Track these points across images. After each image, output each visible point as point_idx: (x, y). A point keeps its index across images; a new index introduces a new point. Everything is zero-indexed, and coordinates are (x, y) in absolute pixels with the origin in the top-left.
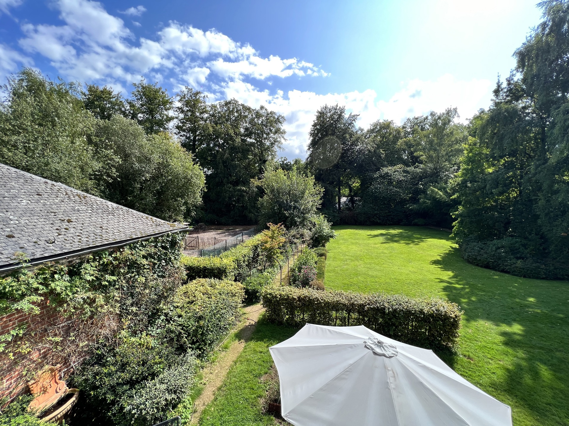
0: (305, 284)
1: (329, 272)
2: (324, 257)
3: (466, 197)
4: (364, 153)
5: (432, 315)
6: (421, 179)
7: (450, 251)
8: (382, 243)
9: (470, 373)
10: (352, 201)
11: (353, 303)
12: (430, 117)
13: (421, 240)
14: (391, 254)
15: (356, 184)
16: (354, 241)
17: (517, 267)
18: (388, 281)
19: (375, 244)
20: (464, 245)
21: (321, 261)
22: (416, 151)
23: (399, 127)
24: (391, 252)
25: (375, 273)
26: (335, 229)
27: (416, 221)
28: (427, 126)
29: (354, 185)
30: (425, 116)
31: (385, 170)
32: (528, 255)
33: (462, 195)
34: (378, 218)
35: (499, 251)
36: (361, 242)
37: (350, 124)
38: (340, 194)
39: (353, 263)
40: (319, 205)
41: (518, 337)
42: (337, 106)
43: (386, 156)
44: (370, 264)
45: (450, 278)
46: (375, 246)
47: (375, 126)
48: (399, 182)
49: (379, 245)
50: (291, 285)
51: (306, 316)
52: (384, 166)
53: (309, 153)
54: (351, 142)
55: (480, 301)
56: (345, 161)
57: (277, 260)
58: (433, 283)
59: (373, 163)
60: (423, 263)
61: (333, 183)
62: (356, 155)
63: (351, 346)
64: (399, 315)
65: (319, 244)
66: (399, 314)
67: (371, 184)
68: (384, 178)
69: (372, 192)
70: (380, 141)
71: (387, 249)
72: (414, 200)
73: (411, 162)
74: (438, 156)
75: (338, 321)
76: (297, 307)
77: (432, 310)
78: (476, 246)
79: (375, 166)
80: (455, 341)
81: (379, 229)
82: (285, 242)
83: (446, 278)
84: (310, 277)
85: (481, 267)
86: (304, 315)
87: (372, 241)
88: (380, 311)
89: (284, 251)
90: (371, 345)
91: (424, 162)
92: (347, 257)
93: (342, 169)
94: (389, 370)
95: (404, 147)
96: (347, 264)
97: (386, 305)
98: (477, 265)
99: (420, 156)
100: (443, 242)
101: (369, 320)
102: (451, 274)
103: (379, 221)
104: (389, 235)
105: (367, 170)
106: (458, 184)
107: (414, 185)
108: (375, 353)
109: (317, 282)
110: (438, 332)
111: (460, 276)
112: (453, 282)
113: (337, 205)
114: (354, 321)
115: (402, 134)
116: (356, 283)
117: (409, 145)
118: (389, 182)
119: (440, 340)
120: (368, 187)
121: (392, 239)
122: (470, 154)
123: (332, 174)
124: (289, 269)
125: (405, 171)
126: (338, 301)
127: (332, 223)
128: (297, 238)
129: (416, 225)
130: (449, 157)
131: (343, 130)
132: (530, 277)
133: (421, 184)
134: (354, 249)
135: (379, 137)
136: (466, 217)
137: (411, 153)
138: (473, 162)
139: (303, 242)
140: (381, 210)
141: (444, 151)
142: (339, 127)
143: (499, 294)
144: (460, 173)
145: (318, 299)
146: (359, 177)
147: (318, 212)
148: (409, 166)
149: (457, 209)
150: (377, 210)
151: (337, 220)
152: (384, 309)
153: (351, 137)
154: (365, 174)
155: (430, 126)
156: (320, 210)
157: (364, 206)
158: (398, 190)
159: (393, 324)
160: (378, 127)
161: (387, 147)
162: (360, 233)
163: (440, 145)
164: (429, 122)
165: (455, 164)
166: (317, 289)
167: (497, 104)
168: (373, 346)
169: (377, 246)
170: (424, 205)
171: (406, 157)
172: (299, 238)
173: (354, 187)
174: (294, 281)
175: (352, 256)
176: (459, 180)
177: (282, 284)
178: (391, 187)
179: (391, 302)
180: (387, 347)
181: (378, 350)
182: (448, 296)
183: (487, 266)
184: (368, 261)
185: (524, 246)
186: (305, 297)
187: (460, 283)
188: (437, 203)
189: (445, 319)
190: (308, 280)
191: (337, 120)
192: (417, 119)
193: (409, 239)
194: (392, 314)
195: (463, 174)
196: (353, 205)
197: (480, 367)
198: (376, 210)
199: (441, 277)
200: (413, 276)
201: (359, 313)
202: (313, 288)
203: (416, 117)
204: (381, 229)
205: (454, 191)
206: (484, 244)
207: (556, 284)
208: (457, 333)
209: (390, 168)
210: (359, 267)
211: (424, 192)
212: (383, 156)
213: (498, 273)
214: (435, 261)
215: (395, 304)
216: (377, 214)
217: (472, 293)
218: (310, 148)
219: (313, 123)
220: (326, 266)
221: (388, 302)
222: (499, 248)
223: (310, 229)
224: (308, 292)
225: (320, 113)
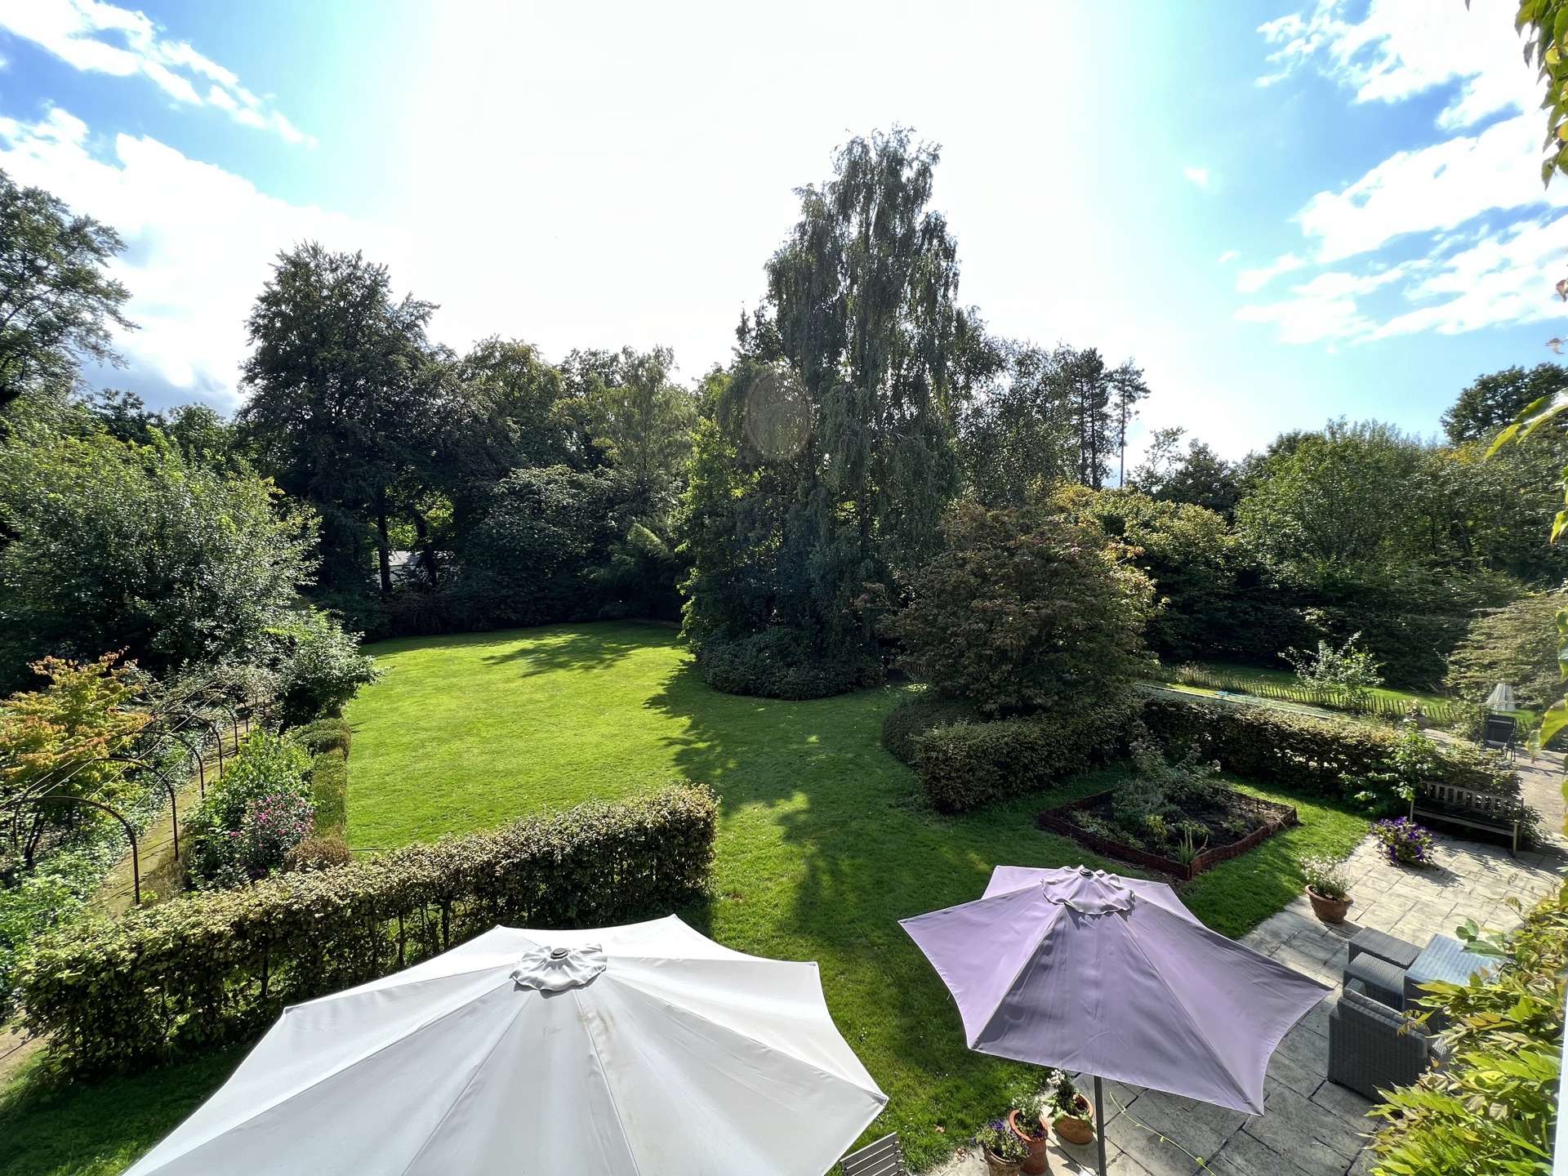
0: (263, 866)
1: (359, 795)
2: (338, 751)
3: (704, 547)
4: (460, 420)
5: (661, 830)
6: (611, 503)
7: (681, 670)
8: (525, 676)
9: (739, 927)
10: (427, 560)
11: (458, 871)
12: (622, 359)
13: (621, 654)
14: (552, 702)
15: (439, 510)
16: (441, 683)
17: (788, 683)
18: (552, 773)
19: (509, 680)
20: (706, 652)
21: (328, 766)
22: (596, 434)
23: (554, 367)
24: (552, 697)
25: (514, 760)
26: (376, 654)
27: (607, 608)
28: (618, 378)
29: (432, 513)
30: (611, 353)
31: (524, 476)
32: (803, 657)
33: (695, 543)
34: (511, 607)
35: (761, 656)
36: (464, 681)
37: (410, 326)
38: (386, 540)
39: (445, 748)
40: (308, 575)
41: (803, 817)
42: (359, 257)
43: (523, 437)
44: (498, 738)
45: (685, 732)
46: (507, 686)
47: (487, 348)
48: (562, 510)
49: (520, 682)
50: (190, 887)
51: (278, 981)
52: (518, 465)
53: (250, 392)
54: (416, 380)
55: (741, 766)
56: (396, 439)
57: (108, 809)
58: (655, 752)
59: (488, 454)
60: (629, 708)
61: (357, 504)
62: (435, 425)
63: (470, 1010)
64: (589, 856)
65: (315, 708)
66: (589, 853)
67: (485, 513)
68: (522, 497)
69: (490, 536)
70: (507, 395)
71: (541, 688)
72: (598, 556)
73: (586, 462)
74: (644, 452)
75: (411, 947)
76: (228, 965)
77: (662, 816)
78: (724, 650)
79: (494, 461)
80: (709, 870)
81: (515, 639)
82: (150, 728)
83: (677, 734)
84: (287, 834)
85: (737, 694)
86: (265, 979)
87: (499, 674)
88: (543, 863)
89: (149, 763)
90: (534, 975)
91: (616, 465)
92: (423, 735)
93: (389, 461)
94: (589, 1021)
95: (568, 420)
96: (427, 756)
97: (555, 842)
98: (730, 692)
99: (607, 448)
100: (666, 651)
101: (510, 902)
102: (685, 721)
103: (513, 617)
104: (545, 652)
105: (472, 473)
106: (688, 520)
107: (597, 519)
108: (548, 993)
109: (319, 841)
110: (675, 862)
111: (703, 722)
112: (692, 738)
113: (378, 577)
114: (464, 923)
115: (563, 386)
116: (459, 806)
117: (579, 417)
118: (535, 508)
119: (682, 880)
120: (477, 522)
121: (549, 661)
122: (705, 456)
123: (353, 476)
124: (180, 828)
125: (573, 484)
126: (405, 882)
127: (362, 633)
128: (214, 704)
129: (607, 618)
130: (666, 457)
131: (385, 338)
132: (807, 699)
133: (612, 518)
134: (445, 706)
135: (501, 384)
136: (704, 591)
137: (586, 439)
138: (710, 472)
139: (245, 715)
140: (518, 586)
141: (655, 442)
142: (369, 327)
143: (769, 741)
144: (687, 495)
145: (329, 900)
146: (447, 492)
147: (302, 602)
148: (583, 471)
149: (688, 576)
150: (508, 586)
151: (381, 625)
152: (551, 853)
153: (415, 367)
154: (467, 482)
155: (623, 378)
156: (308, 595)
157: (468, 577)
158: (560, 531)
159: (577, 886)
160: (497, 354)
161: (525, 415)
162: (461, 655)
163: (648, 428)
164: (621, 369)
165: (678, 474)
166: (321, 867)
167: (744, 358)
168: (540, 975)
169: (513, 685)
170: (622, 568)
171: (574, 448)
172: (224, 701)
173: (434, 519)
174: (209, 870)
175: (440, 729)
176: (688, 511)
177: (144, 896)
178: (542, 523)
179: (566, 829)
180: (578, 958)
181: (555, 979)
182: (686, 772)
183: (746, 691)
184: (493, 732)
185: (795, 639)
186: (268, 913)
187: (705, 737)
188: (648, 560)
189: (689, 828)
190: (276, 845)
191: (361, 303)
192: (594, 354)
193: (590, 656)
194: (573, 861)
195: (694, 497)
196: (432, 573)
197: (754, 905)
198: (503, 587)
199: (669, 735)
200: (610, 747)
201: (479, 891)
202: (305, 865)
203: (593, 350)
204: (522, 638)
205: (682, 534)
206: (739, 645)
207: (839, 701)
208: (711, 850)
209: (535, 471)
210: (466, 756)
211: (620, 536)
212: (515, 437)
213: (763, 701)
214: (653, 699)
215: (578, 830)
216: (508, 597)
217: (727, 754)
218: (256, 376)
219: (263, 291)
220: (349, 780)
221: (560, 832)
222: (760, 650)
223: (273, 665)
224: (282, 890)
225: (294, 264)
